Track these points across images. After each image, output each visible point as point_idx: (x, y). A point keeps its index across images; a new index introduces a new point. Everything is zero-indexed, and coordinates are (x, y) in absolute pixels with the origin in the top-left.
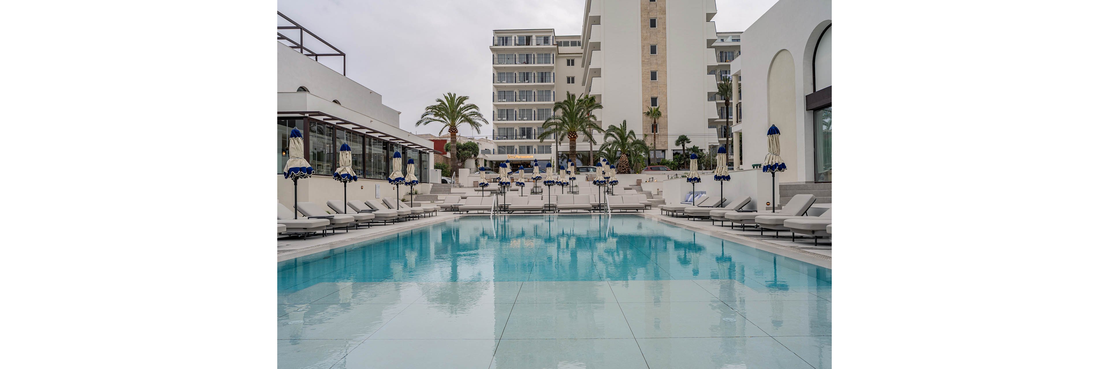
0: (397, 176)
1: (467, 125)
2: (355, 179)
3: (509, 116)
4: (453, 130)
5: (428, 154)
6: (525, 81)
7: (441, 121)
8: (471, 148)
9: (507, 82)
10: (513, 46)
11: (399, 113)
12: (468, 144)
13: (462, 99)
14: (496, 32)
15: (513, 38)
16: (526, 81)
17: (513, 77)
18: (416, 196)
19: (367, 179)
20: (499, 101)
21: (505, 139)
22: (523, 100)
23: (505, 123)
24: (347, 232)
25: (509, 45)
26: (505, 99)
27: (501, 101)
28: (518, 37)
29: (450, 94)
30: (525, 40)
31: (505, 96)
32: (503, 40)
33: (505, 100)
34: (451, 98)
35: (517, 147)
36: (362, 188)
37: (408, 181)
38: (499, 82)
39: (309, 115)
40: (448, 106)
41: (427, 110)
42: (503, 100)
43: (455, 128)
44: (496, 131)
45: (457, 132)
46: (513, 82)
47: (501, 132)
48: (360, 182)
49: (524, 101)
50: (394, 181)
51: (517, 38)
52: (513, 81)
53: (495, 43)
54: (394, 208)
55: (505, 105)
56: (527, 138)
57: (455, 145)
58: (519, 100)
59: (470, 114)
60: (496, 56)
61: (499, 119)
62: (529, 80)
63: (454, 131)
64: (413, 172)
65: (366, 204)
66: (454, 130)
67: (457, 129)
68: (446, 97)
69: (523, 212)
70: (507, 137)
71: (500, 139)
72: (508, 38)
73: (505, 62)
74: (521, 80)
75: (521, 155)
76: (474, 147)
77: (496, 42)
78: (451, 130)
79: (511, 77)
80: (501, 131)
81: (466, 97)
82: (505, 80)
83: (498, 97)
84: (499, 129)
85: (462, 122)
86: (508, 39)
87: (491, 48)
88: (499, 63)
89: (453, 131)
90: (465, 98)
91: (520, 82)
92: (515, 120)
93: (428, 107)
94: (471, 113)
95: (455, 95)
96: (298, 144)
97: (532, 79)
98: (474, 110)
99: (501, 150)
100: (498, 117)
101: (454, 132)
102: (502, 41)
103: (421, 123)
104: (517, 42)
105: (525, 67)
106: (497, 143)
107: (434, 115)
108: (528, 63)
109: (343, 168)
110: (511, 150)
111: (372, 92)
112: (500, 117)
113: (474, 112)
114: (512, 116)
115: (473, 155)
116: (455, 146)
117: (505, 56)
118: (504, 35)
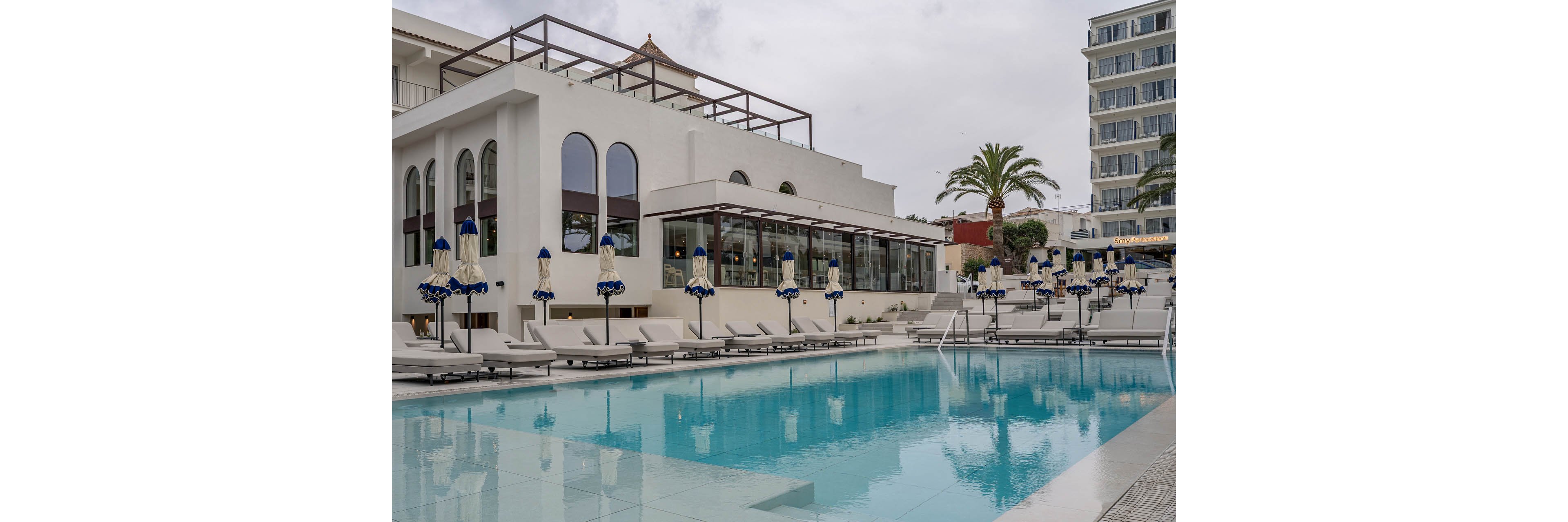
0: (786, 287)
1: (1021, 193)
2: (711, 292)
3: (1124, 167)
4: (996, 204)
5: (934, 246)
6: (1155, 97)
7: (976, 192)
8: (1033, 231)
9: (1119, 106)
10: (1130, 39)
11: (894, 188)
12: (1027, 224)
13: (1012, 152)
14: (1094, 21)
15: (1129, 24)
16: (1158, 98)
17: (1130, 95)
18: (901, 314)
19: (814, 289)
20: (1102, 144)
21: (1117, 209)
22: (1153, 134)
23: (1116, 181)
24: (672, 363)
25: (1121, 39)
26: (1115, 137)
27: (1105, 143)
28: (1139, 21)
29: (989, 146)
30: (1155, 22)
31: (1115, 131)
32: (1109, 32)
33: (1115, 139)
34: (990, 152)
35: (1141, 222)
36: (805, 303)
37: (829, 292)
38: (1101, 109)
39: (720, 209)
40: (988, 166)
41: (953, 176)
42: (1111, 140)
43: (999, 201)
44: (1098, 196)
45: (1003, 207)
46: (1130, 105)
47: (1109, 198)
48: (803, 294)
49: (1154, 136)
50: (783, 294)
51: (1137, 22)
52: (1130, 103)
53: (1092, 42)
54: (824, 331)
55: (1115, 148)
56: (1163, 203)
57: (1001, 228)
58: (1144, 135)
59: (1027, 175)
60: (1095, 64)
61: (1104, 174)
62: (1165, 94)
63: (998, 205)
64: (836, 279)
65: (758, 326)
66: (998, 203)
67: (1002, 202)
68: (984, 153)
69: (1033, 341)
70: (1121, 206)
71: (1106, 210)
72: (1119, 26)
73: (1113, 71)
74: (1148, 97)
75: (1149, 235)
76: (1037, 228)
77: (1095, 39)
78: (993, 205)
79: (1127, 95)
80: (1109, 195)
81: (1019, 147)
82: (1114, 104)
83: (1102, 136)
84: (1104, 192)
85: (1010, 190)
86: (1119, 28)
87: (1084, 51)
88: (1102, 76)
89: (995, 206)
90: (1017, 149)
91: (1145, 101)
92: (1136, 173)
93: (953, 172)
94: (1028, 173)
95: (998, 146)
96: (607, 254)
97: (1170, 93)
98: (1030, 168)
99: (1109, 228)
100: (1102, 172)
101: (998, 207)
102: (1106, 35)
103: (943, 196)
104: (1138, 29)
105: (1156, 72)
106: (1101, 217)
107: (961, 183)
108: (1161, 63)
109: (696, 278)
110: (1131, 228)
111: (844, 162)
112: (1106, 171)
113: (1034, 172)
114: (1130, 166)
115: (1037, 243)
116: (1000, 231)
117: (1112, 61)
118: (1111, 23)
